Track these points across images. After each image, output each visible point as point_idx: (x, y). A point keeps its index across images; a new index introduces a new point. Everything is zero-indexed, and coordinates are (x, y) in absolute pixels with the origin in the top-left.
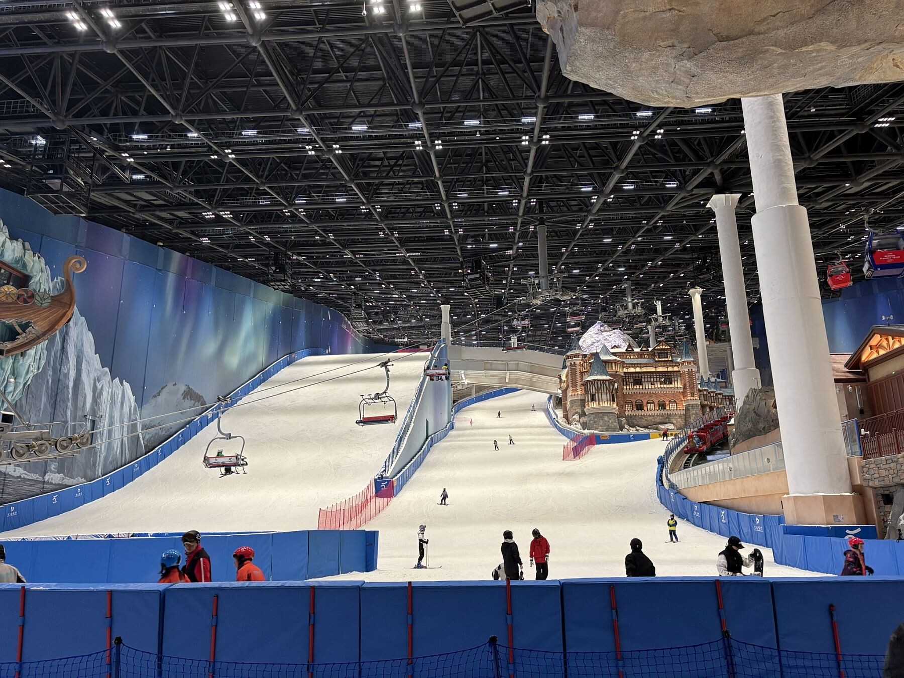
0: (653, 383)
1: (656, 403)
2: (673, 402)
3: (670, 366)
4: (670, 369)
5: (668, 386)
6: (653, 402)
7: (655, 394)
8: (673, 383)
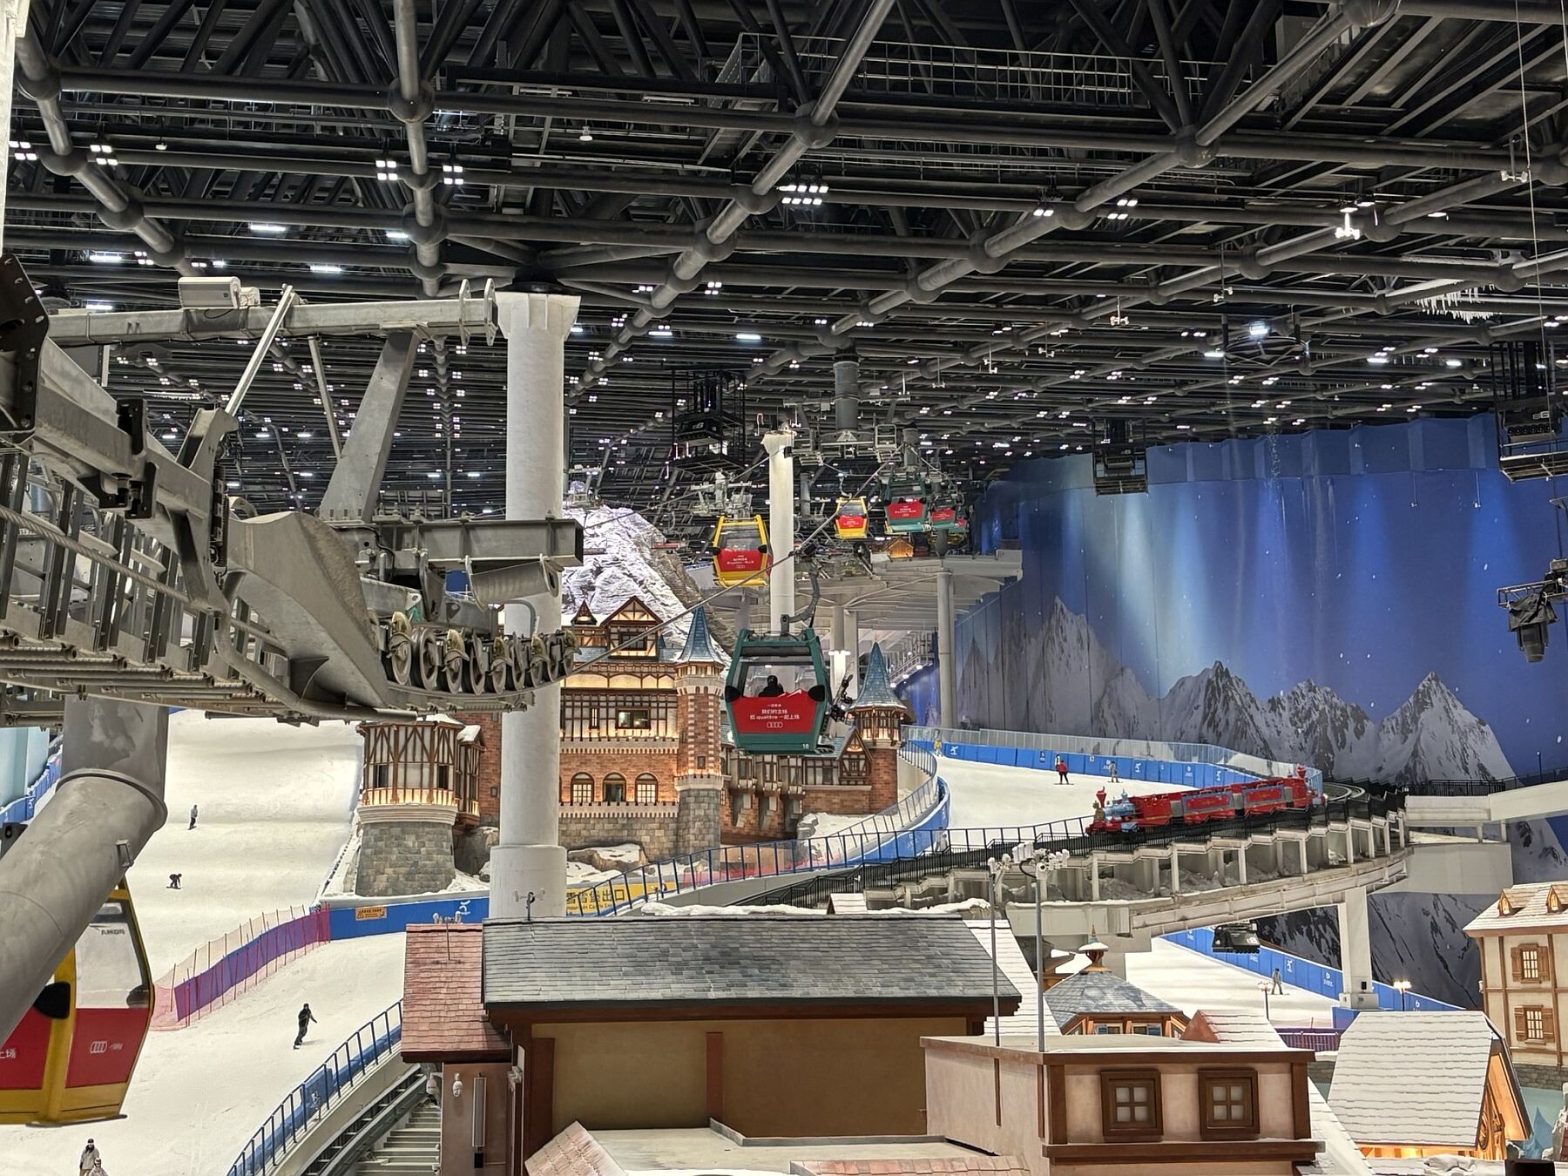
0: (594, 723)
1: (599, 784)
2: (645, 782)
3: (649, 673)
4: (650, 683)
5: (637, 733)
6: (591, 781)
7: (598, 755)
8: (654, 724)
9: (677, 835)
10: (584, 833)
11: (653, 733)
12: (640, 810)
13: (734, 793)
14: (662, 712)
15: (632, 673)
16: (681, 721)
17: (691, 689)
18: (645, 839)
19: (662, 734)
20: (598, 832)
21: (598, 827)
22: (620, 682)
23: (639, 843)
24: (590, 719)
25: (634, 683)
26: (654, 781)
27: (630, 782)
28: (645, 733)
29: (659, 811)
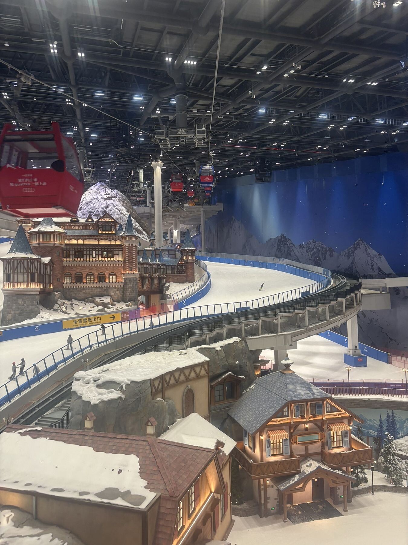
0: (94, 256)
1: (96, 276)
2: (112, 275)
3: (113, 239)
4: (113, 242)
5: (109, 259)
6: (93, 275)
7: (96, 267)
8: (115, 256)
9: (123, 292)
10: (91, 293)
11: (114, 259)
12: (110, 285)
13: (143, 278)
14: (117, 252)
15: (107, 239)
16: (124, 255)
17: (127, 245)
18: (113, 294)
19: (117, 259)
20: (96, 292)
21: (96, 290)
22: (103, 242)
23: (110, 296)
24: (92, 254)
25: (108, 243)
26: (115, 275)
27: (107, 275)
28: (112, 259)
29: (117, 285)
